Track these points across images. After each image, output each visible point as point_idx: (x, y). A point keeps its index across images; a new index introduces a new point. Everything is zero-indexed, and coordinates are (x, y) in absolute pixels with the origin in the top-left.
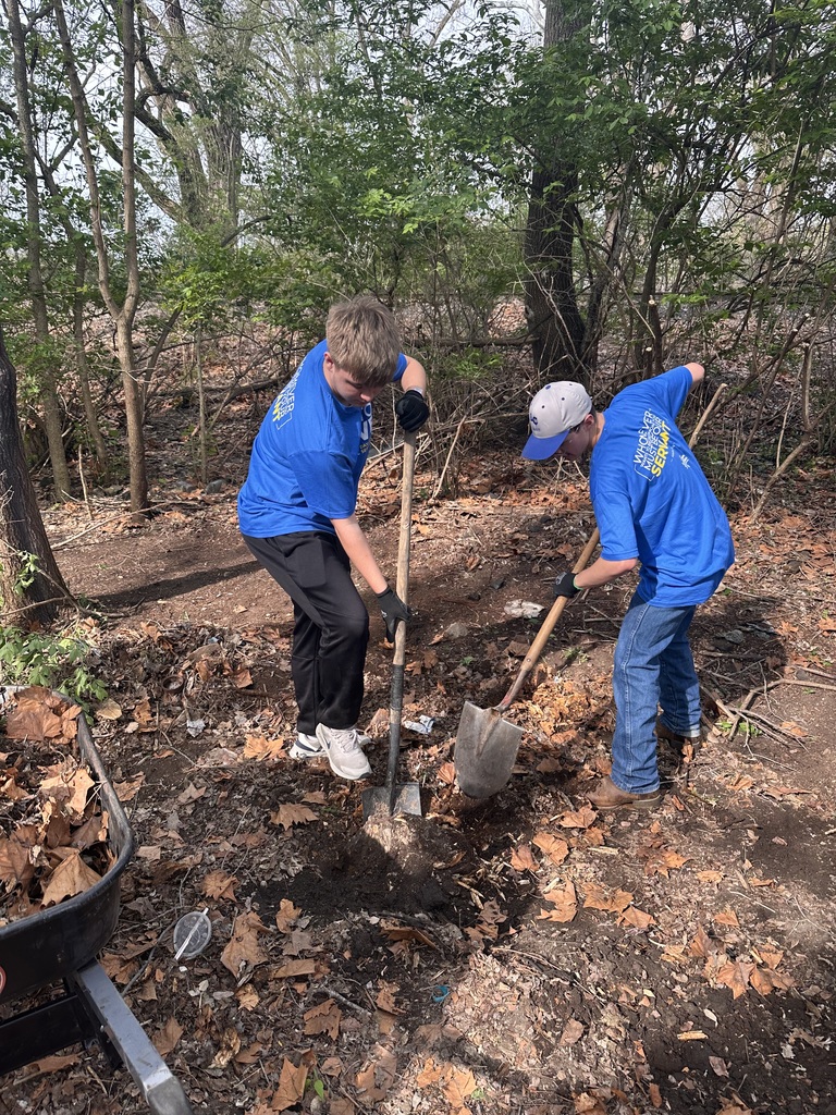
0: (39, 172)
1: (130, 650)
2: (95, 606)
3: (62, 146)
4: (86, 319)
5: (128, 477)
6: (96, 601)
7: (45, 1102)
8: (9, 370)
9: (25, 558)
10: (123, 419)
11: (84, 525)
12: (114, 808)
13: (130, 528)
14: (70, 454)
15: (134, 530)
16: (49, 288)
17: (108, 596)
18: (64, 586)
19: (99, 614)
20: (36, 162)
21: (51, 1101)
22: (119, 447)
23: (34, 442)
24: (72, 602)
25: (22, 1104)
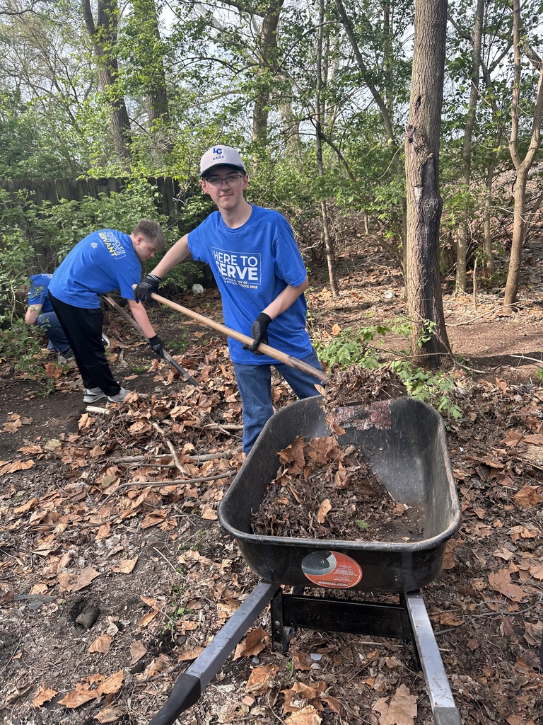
0: (481, 74)
1: (485, 395)
2: (467, 363)
3: (500, 53)
4: (496, 174)
5: (505, 283)
6: (468, 360)
7: (374, 664)
8: (439, 202)
9: (427, 324)
10: (510, 243)
11: (470, 312)
12: (451, 493)
13: (501, 317)
14: (469, 266)
15: (503, 318)
16: (475, 153)
17: (477, 359)
18: (449, 347)
19: (469, 369)
20: (481, 67)
21: (377, 665)
22: (503, 263)
23: (448, 258)
24: (452, 357)
25: (361, 657)
